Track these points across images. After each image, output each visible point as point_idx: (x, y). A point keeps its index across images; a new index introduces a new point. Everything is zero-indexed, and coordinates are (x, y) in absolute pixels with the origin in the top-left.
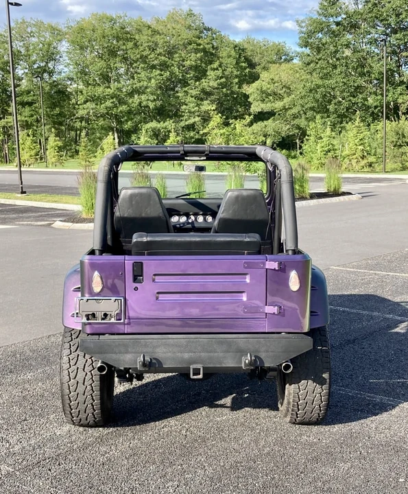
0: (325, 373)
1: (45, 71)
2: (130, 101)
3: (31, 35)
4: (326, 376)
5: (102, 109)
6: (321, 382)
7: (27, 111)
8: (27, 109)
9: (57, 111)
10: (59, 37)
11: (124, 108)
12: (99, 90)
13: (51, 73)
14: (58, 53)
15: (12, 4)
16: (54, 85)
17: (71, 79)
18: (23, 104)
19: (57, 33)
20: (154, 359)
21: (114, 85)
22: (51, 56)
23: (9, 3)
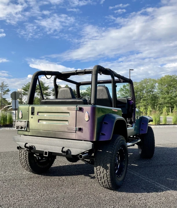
0: (108, 164)
1: (151, 91)
2: (175, 99)
3: (148, 82)
4: (108, 165)
5: (166, 101)
6: (106, 168)
7: (145, 102)
8: (145, 101)
9: (153, 102)
10: (155, 82)
11: (173, 100)
12: (165, 96)
13: (153, 92)
14: (155, 86)
15: (131, 70)
16: (153, 95)
17: (158, 93)
18: (144, 100)
19: (155, 81)
20: (34, 146)
21: (170, 94)
22: (153, 87)
23: (130, 70)
